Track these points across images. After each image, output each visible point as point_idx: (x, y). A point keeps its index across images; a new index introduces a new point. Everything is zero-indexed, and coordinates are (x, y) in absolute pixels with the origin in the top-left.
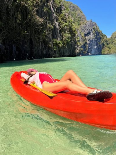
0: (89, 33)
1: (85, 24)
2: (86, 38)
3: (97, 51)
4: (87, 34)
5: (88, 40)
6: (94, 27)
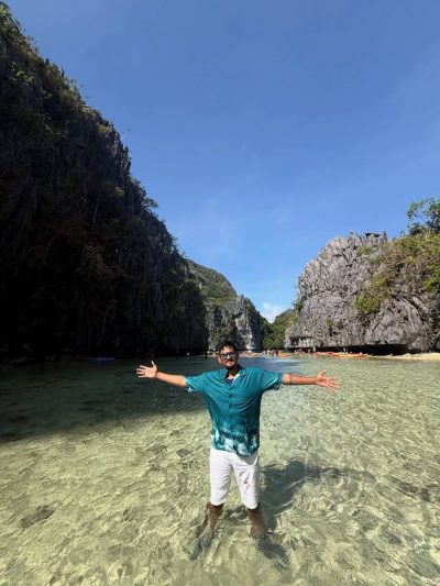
1: (234, 300)
2: (234, 322)
4: (237, 315)
5: (239, 325)
6: (246, 305)
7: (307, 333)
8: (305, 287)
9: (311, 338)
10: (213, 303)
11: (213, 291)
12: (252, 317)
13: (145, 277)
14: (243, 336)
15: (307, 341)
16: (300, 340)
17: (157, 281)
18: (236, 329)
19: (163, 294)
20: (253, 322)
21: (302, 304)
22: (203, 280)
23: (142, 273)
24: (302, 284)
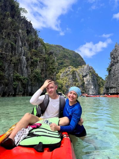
1: (83, 68)
2: (84, 79)
3: (94, 91)
4: (85, 76)
5: (86, 81)
6: (90, 70)
7: (114, 86)
9: (115, 88)
10: (72, 69)
11: (73, 63)
12: (93, 76)
13: (17, 53)
14: (88, 87)
15: (113, 89)
16: (110, 90)
17: (24, 55)
18: (84, 83)
19: (27, 63)
20: (94, 80)
21: (111, 68)
22: (67, 57)
23: (15, 51)
24: (112, 56)
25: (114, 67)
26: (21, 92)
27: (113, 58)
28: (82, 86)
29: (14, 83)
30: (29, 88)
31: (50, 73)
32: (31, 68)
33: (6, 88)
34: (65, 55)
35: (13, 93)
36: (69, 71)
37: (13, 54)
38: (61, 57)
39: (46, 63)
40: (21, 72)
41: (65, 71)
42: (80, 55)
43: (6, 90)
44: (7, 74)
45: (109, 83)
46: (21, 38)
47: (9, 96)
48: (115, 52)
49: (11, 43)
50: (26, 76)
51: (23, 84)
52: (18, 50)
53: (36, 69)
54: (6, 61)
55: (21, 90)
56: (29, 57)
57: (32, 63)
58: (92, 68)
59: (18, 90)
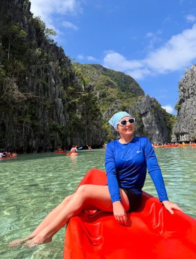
0: (146, 113)
1: (140, 101)
2: (142, 120)
3: (160, 138)
4: (144, 114)
5: (146, 123)
6: (152, 104)
7: (185, 130)
8: (184, 91)
9: (187, 133)
10: (121, 104)
11: (122, 93)
12: (158, 114)
13: (50, 95)
14: (150, 132)
15: (185, 136)
16: (180, 136)
17: (59, 97)
18: (143, 126)
19: (64, 107)
20: (159, 119)
21: (180, 106)
22: (112, 83)
23: (47, 92)
24: (182, 88)
25: (184, 104)
26: (60, 145)
27: (182, 91)
28: (140, 131)
29: (51, 135)
30: (69, 140)
31: (93, 117)
32: (69, 114)
33: (42, 141)
34: (108, 81)
35: (51, 148)
36: (117, 107)
37: (46, 96)
38: (102, 85)
39: (86, 104)
40: (57, 120)
41: (110, 108)
42: (133, 79)
43: (42, 143)
44: (42, 124)
45: (178, 127)
46: (53, 73)
47: (45, 151)
48: (185, 81)
49: (42, 83)
50: (64, 124)
51: (61, 135)
52: (51, 90)
53: (75, 114)
54: (39, 106)
55: (59, 143)
56: (66, 99)
57: (70, 106)
58: (155, 100)
59: (56, 143)
